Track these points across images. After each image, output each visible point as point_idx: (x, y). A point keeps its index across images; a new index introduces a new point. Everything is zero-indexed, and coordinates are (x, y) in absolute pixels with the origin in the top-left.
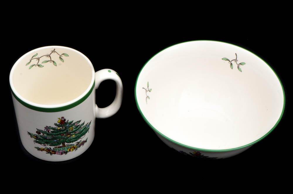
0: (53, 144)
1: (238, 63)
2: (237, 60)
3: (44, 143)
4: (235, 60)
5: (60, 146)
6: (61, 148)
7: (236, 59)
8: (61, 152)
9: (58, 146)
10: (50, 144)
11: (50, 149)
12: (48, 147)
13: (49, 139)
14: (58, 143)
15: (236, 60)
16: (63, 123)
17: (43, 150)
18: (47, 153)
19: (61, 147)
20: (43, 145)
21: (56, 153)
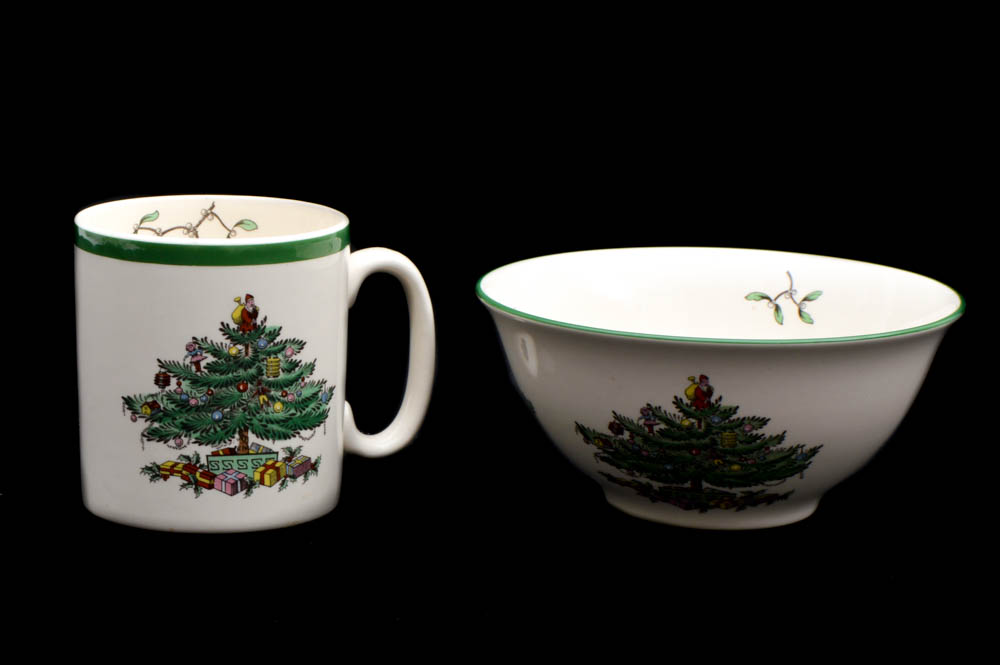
0: (208, 431)
1: (799, 298)
2: (795, 291)
3: (177, 430)
4: (786, 292)
5: (232, 446)
6: (235, 458)
7: (791, 289)
8: (232, 477)
9: (223, 446)
10: (198, 434)
11: (194, 460)
12: (191, 449)
13: (198, 408)
14: (225, 427)
15: (790, 293)
16: (248, 324)
17: (172, 470)
18: (183, 486)
19: (231, 452)
20: (172, 442)
21: (217, 482)
